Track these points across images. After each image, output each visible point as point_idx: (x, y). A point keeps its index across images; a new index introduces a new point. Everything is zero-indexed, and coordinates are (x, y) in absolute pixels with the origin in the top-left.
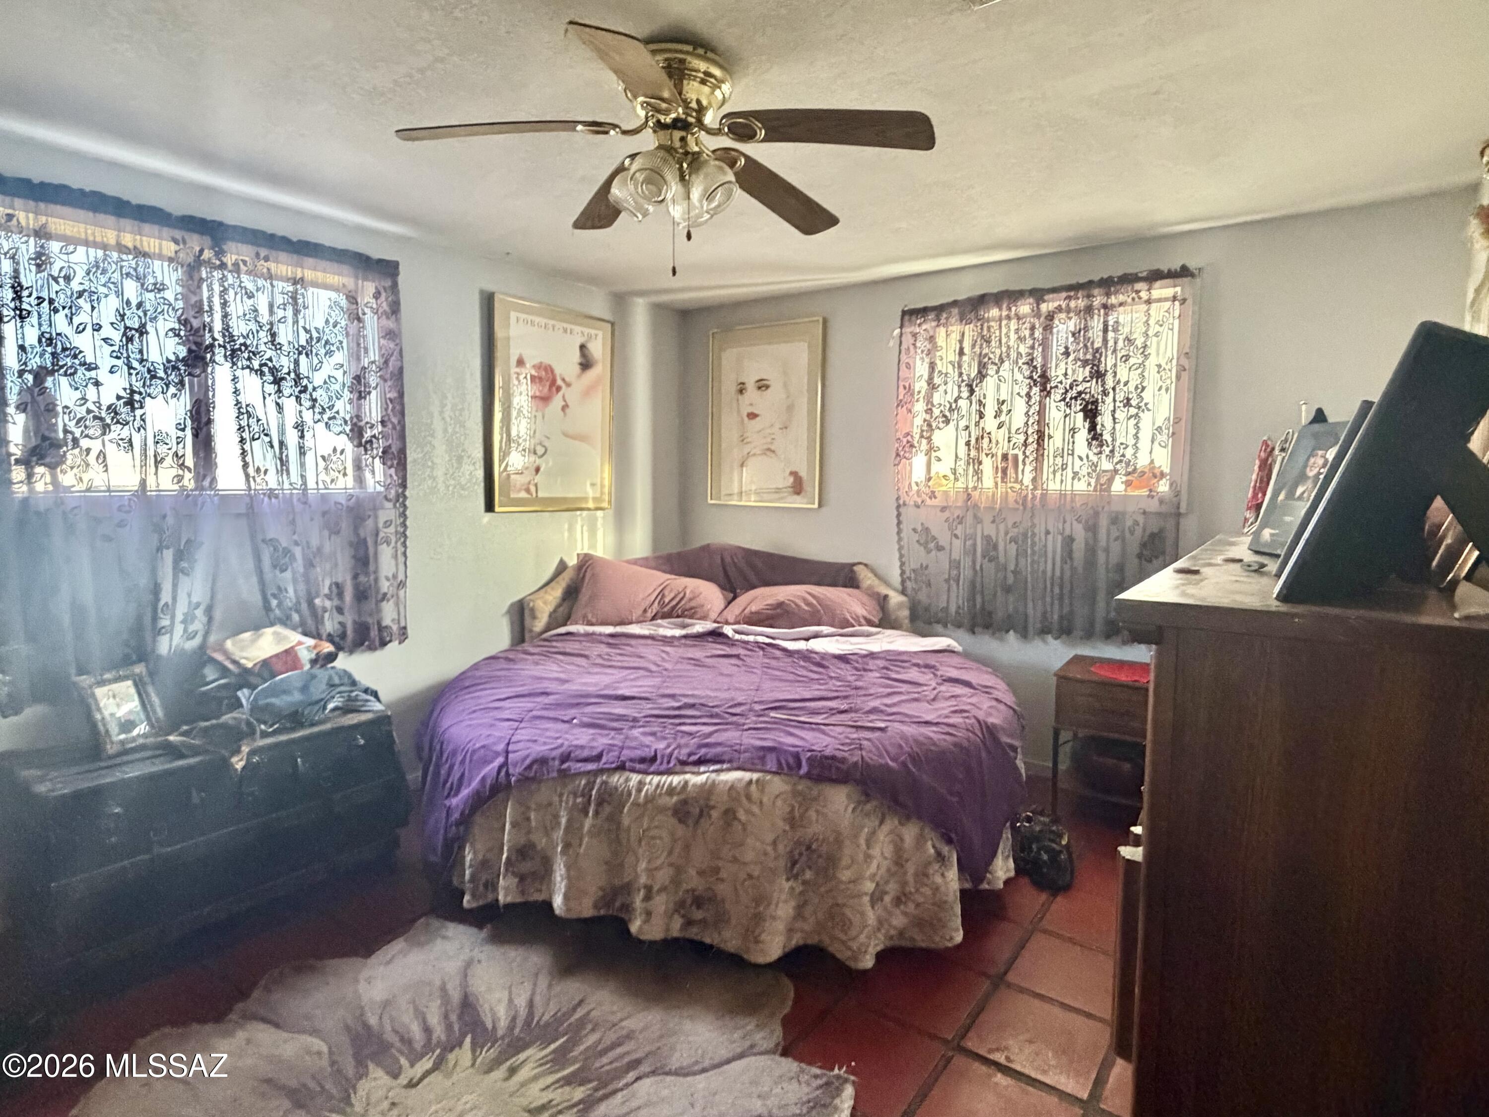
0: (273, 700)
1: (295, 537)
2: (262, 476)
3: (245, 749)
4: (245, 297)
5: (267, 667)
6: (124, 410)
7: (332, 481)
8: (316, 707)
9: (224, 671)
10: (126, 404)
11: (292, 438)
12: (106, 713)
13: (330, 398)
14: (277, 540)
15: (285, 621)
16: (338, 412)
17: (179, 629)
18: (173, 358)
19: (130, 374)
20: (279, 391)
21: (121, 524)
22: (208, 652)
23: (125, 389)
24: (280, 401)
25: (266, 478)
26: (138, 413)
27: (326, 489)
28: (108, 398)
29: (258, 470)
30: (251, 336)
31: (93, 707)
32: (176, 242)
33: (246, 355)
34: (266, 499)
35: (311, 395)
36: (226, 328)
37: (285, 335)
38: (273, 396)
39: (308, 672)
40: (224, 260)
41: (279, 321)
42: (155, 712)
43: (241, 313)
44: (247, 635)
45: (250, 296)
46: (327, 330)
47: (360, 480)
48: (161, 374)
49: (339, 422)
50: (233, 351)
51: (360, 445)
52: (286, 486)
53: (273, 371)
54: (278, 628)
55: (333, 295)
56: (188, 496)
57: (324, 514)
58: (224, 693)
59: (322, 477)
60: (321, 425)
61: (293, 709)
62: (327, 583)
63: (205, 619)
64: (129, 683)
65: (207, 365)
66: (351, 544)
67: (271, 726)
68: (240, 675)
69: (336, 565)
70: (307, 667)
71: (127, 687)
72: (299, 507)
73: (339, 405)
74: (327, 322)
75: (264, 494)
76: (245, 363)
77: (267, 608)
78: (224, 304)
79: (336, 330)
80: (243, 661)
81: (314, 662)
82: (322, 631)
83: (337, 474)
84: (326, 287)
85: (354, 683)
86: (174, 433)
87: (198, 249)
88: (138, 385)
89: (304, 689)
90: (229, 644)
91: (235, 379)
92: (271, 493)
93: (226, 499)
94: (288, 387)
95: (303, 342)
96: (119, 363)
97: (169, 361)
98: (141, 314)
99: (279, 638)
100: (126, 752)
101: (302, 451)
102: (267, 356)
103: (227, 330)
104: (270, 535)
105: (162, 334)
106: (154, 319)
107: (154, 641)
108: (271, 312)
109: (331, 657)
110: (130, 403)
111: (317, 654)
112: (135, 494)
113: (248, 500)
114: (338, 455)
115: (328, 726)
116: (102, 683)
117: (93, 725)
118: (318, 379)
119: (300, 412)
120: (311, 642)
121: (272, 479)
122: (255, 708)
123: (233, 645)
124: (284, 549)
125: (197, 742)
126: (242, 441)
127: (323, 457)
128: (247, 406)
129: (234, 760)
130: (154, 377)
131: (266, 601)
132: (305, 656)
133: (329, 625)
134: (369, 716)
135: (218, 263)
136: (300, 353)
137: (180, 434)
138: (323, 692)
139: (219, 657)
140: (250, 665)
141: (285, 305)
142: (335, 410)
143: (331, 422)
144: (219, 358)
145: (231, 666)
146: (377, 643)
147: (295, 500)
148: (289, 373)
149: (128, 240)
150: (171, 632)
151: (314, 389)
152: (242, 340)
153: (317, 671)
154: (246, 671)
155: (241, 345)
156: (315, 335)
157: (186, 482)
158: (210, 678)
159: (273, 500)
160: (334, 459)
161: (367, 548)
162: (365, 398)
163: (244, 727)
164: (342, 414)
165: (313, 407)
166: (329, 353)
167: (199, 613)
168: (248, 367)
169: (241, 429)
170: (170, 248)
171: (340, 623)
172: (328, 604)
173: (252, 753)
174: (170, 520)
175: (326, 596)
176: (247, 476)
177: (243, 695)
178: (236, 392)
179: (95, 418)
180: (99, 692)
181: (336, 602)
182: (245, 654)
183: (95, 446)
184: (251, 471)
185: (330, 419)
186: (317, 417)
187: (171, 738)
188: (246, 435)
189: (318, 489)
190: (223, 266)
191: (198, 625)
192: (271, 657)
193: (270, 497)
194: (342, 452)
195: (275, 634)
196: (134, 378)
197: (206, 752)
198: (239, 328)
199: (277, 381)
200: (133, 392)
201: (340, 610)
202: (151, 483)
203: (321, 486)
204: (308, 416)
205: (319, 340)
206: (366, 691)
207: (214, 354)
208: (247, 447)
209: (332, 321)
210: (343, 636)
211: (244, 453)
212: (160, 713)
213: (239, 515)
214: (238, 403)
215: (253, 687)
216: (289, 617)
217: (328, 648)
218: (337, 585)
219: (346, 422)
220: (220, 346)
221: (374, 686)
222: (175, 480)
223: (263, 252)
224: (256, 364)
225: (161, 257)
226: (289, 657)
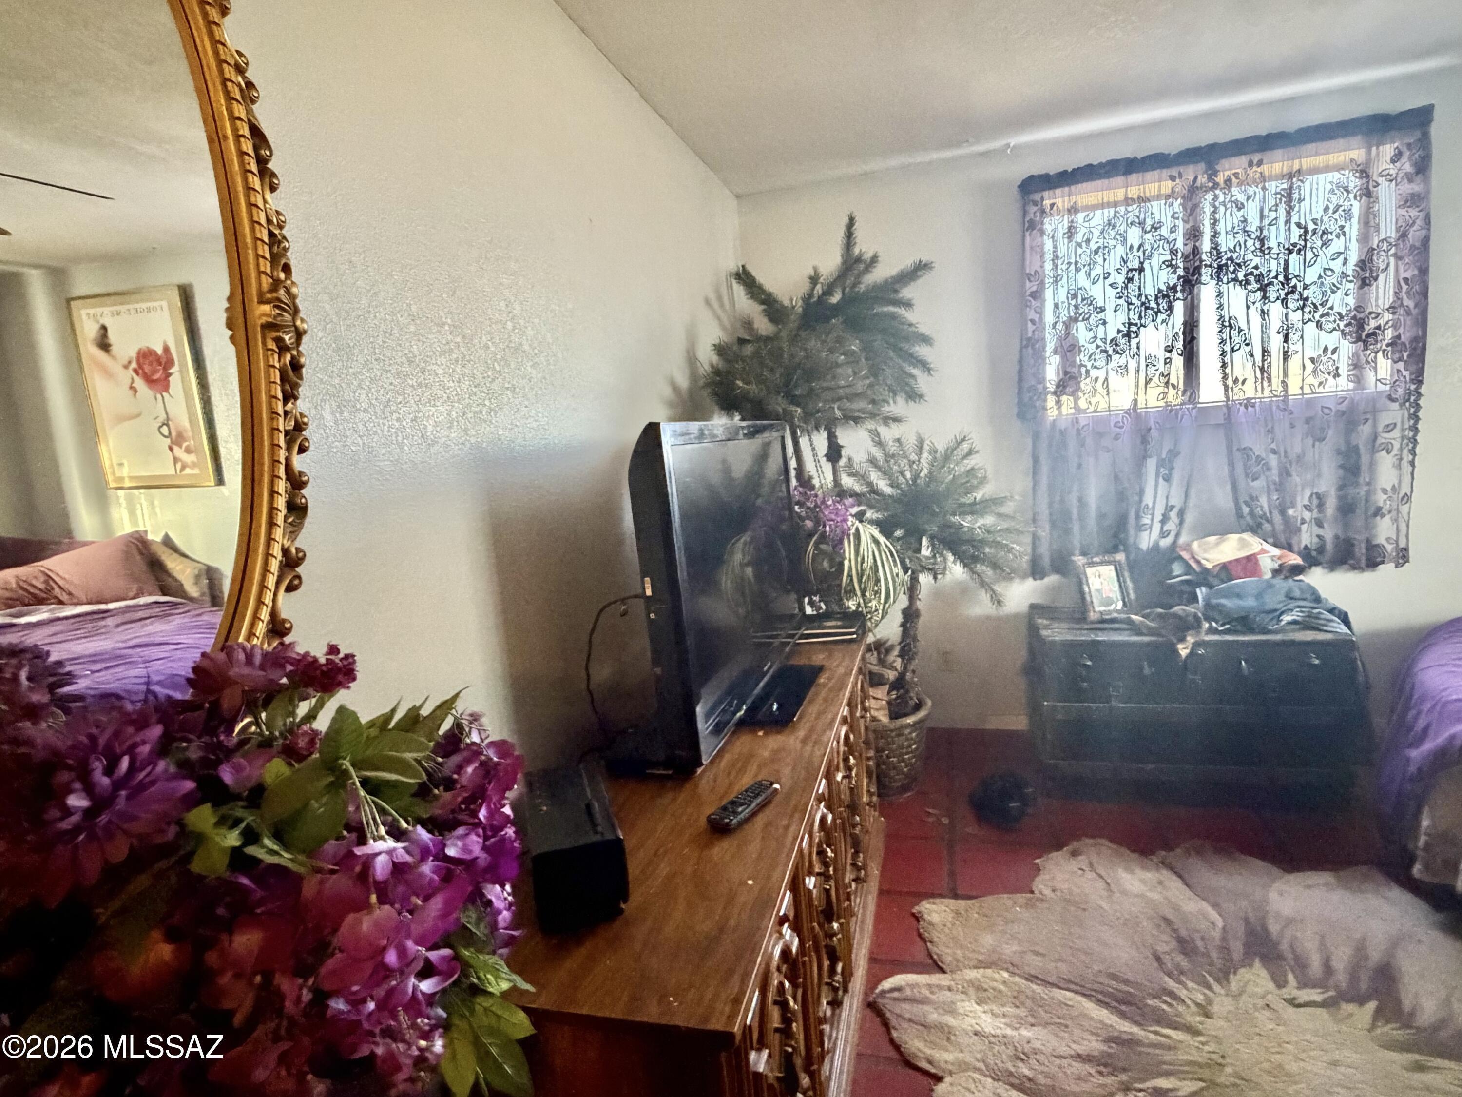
0: (1223, 601)
1: (1273, 446)
2: (1240, 386)
3: (1190, 640)
4: (1235, 210)
5: (1226, 570)
6: (1122, 341)
7: (1321, 384)
8: (1271, 616)
9: (1189, 569)
10: (1124, 336)
11: (1276, 342)
12: (1093, 588)
13: (1324, 294)
14: (1251, 449)
15: (1255, 529)
16: (1331, 308)
17: (1157, 527)
18: (1164, 288)
19: (1129, 310)
20: (1265, 297)
21: (1116, 437)
22: (1178, 549)
23: (1124, 324)
24: (1265, 308)
25: (1244, 388)
26: (1134, 342)
27: (1313, 393)
28: (1112, 334)
29: (1236, 381)
30: (1238, 249)
31: (1084, 581)
32: (1173, 178)
33: (1231, 269)
34: (1242, 408)
35: (1301, 295)
36: (1216, 247)
37: (1275, 238)
38: (1258, 305)
39: (1267, 581)
40: (1217, 180)
41: (1270, 224)
42: (1128, 594)
43: (1229, 228)
44: (1212, 539)
45: (1240, 207)
46: (1325, 219)
47: (1358, 380)
48: (1153, 304)
49: (1332, 318)
50: (1220, 267)
51: (1359, 339)
52: (1267, 393)
53: (1259, 278)
54: (1247, 536)
55: (1335, 176)
56: (1171, 411)
57: (1307, 421)
58: (1186, 588)
59: (1311, 380)
60: (1312, 325)
61: (1243, 614)
62: (1307, 493)
63: (1177, 521)
64: (1112, 567)
65: (1193, 286)
66: (1338, 452)
67: (1222, 625)
68: (1201, 573)
69: (1319, 475)
70: (1268, 575)
71: (1109, 571)
72: (1278, 415)
73: (1335, 300)
74: (1326, 209)
75: (1241, 404)
76: (1231, 276)
77: (1240, 515)
78: (1215, 222)
79: (1336, 216)
80: (1203, 562)
81: (1276, 572)
82: (1294, 541)
83: (1327, 376)
84: (1327, 169)
85: (1317, 599)
86: (1162, 355)
87: (1192, 178)
88: (1135, 318)
89: (1259, 596)
90: (1195, 545)
91: (1220, 295)
92: (1248, 403)
93: (1205, 411)
94: (1273, 293)
95: (1294, 239)
96: (1122, 301)
97: (1160, 291)
98: (1140, 254)
99: (1243, 544)
100: (1103, 621)
101: (1286, 356)
102: (1253, 264)
103: (1216, 248)
104: (1246, 443)
105: (1156, 268)
106: (1150, 257)
107: (1136, 536)
108: (1262, 217)
109: (1297, 570)
110: (1128, 335)
111: (1281, 565)
112: (1127, 412)
113: (1225, 410)
114: (1329, 355)
115: (1278, 637)
116: (1092, 564)
117: (1082, 594)
118: (1311, 275)
119: (1287, 314)
120: (1276, 552)
121: (1249, 390)
122: (1208, 605)
123: (1199, 546)
124: (1258, 456)
125: (1153, 625)
126: (1223, 353)
127: (1312, 360)
128: (1230, 318)
129: (1180, 646)
130: (1147, 308)
131: (1238, 509)
132: (1267, 564)
133: (1307, 538)
134: (1329, 636)
135: (1210, 184)
136: (1290, 252)
137: (1168, 355)
138: (1280, 602)
139: (1185, 555)
140: (1209, 566)
141: (1277, 205)
142: (1329, 305)
143: (1323, 320)
144: (1205, 278)
145: (1194, 565)
146: (1363, 563)
147: (1274, 408)
148: (1276, 277)
149: (1134, 192)
150: (1151, 528)
151: (1306, 287)
152: (1229, 255)
153: (1278, 582)
154: (1206, 571)
155: (1227, 259)
156: (1311, 226)
157: (1170, 398)
158: (1176, 573)
159: (1250, 408)
160: (1324, 359)
161: (1359, 456)
162: (1370, 285)
163: (1191, 618)
164: (1336, 309)
165: (1302, 308)
166: (1325, 244)
167: (1173, 514)
168: (1233, 280)
169: (1223, 342)
170: (1167, 186)
171: (1318, 536)
172: (1307, 515)
173: (1196, 645)
174: (1154, 433)
175: (1305, 506)
176: (1226, 387)
177: (1201, 592)
178: (1220, 307)
179: (1102, 351)
180: (1090, 571)
181: (1315, 514)
182: (1207, 556)
183: (1101, 374)
184: (1230, 382)
185: (1322, 316)
186: (1306, 317)
187: (1133, 617)
188: (1227, 348)
189: (1303, 394)
190: (1216, 186)
191: (1171, 526)
192: (1230, 562)
193: (1246, 407)
194: (1334, 351)
195: (1241, 540)
196: (1132, 312)
197: (1159, 635)
198: (1226, 243)
199: (1263, 289)
200: (1130, 324)
201: (1320, 524)
202: (1141, 404)
203: (1307, 390)
204: (1295, 317)
205: (1314, 232)
206: (1332, 611)
207: (1200, 275)
208: (1227, 359)
209: (1332, 207)
210: (1321, 550)
211: (1224, 365)
212: (1132, 596)
213: (1218, 425)
214: (1221, 317)
215: (1210, 587)
216: (1259, 525)
217: (1295, 559)
218: (1318, 496)
219: (1341, 317)
220: (1206, 266)
221: (1344, 608)
222: (1161, 397)
223: (1256, 158)
224: (1241, 276)
225: (1158, 197)
226: (1249, 564)
